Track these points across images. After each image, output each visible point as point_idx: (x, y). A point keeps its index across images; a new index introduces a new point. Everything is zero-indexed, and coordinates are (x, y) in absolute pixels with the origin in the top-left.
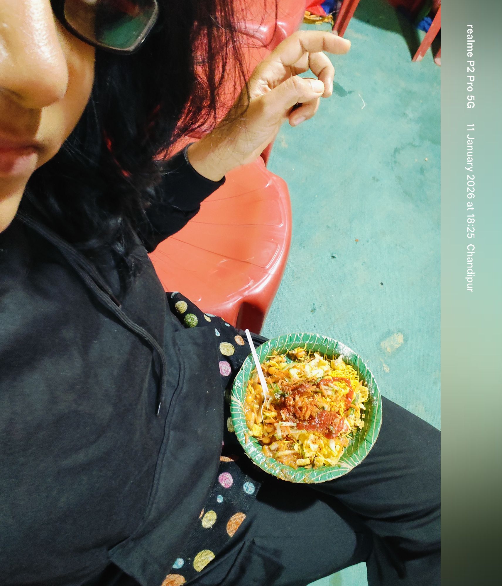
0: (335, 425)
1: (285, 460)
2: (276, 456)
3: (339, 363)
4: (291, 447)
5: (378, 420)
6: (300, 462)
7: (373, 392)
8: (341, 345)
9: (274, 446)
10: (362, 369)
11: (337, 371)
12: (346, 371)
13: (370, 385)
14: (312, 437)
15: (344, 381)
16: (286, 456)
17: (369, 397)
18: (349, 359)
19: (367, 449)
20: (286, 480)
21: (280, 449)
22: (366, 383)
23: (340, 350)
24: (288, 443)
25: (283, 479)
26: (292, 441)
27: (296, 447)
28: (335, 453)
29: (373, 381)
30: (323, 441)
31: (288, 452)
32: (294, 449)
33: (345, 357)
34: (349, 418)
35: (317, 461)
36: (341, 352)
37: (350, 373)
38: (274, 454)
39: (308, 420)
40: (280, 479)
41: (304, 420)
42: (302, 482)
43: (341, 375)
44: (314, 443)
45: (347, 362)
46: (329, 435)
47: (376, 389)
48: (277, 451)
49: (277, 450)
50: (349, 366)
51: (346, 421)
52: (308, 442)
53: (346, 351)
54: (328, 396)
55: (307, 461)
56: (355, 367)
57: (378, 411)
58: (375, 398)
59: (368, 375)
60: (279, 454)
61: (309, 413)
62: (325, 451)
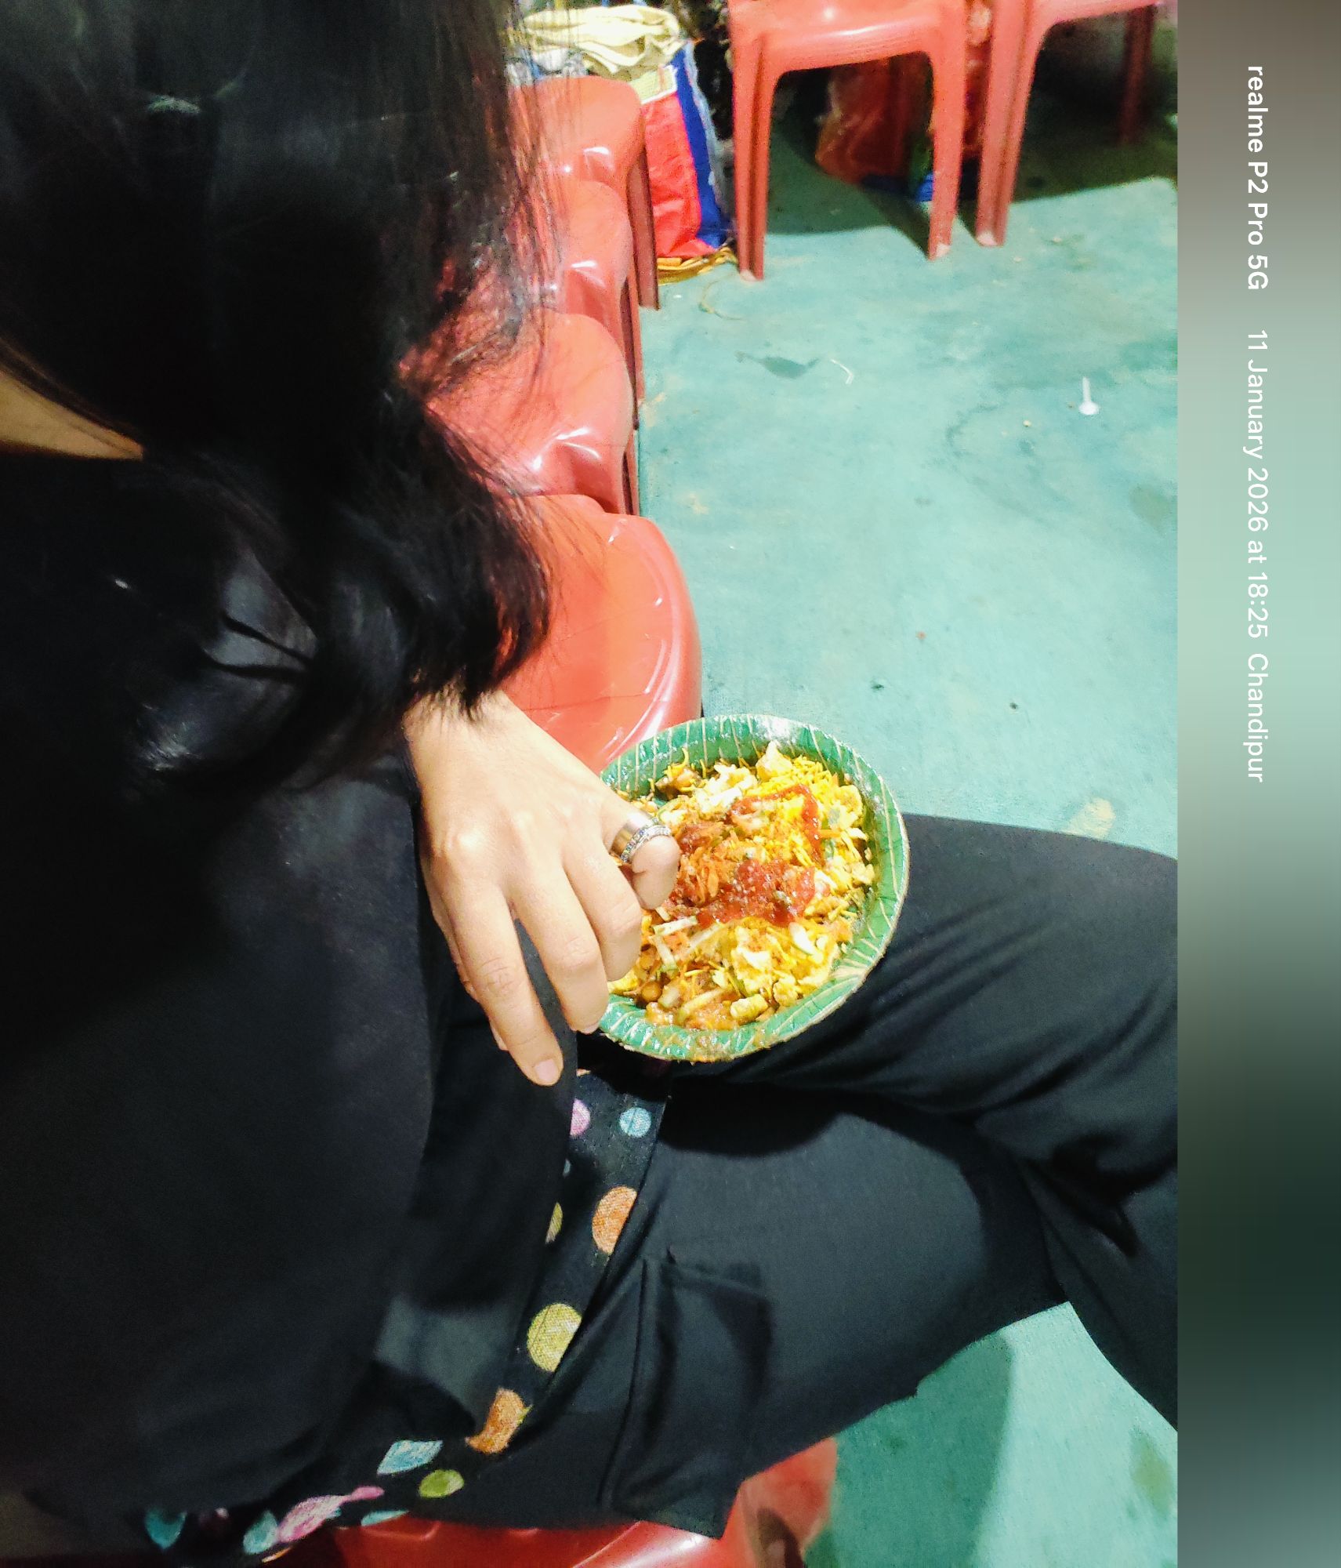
0: (788, 886)
1: (702, 1019)
2: (681, 1019)
3: (771, 760)
4: (708, 985)
5: (897, 843)
6: (740, 1008)
7: (869, 788)
8: (764, 721)
9: (670, 996)
10: (827, 750)
11: (773, 779)
12: (795, 772)
13: (859, 776)
14: (742, 934)
15: (793, 793)
16: (704, 1008)
17: (864, 802)
18: (792, 743)
19: (889, 915)
20: (713, 1059)
21: (685, 999)
22: (847, 776)
23: (766, 731)
24: (699, 975)
25: (703, 1059)
26: (705, 969)
27: (720, 977)
28: (817, 957)
29: (863, 766)
30: (774, 938)
31: (707, 997)
32: (717, 985)
33: (783, 742)
34: (829, 868)
35: (782, 993)
36: (769, 736)
37: (806, 773)
38: (676, 1015)
39: (717, 898)
40: (698, 1063)
41: (709, 901)
42: (752, 1050)
43: (785, 784)
44: (755, 947)
45: (791, 754)
46: (781, 916)
47: (873, 778)
48: (680, 1006)
49: (681, 1002)
50: (800, 759)
51: (819, 874)
52: (741, 952)
53: (778, 728)
54: (757, 833)
55: (759, 1002)
56: (811, 754)
57: (892, 824)
58: (877, 799)
59: (847, 756)
60: (687, 1009)
61: (714, 879)
62: (790, 960)
